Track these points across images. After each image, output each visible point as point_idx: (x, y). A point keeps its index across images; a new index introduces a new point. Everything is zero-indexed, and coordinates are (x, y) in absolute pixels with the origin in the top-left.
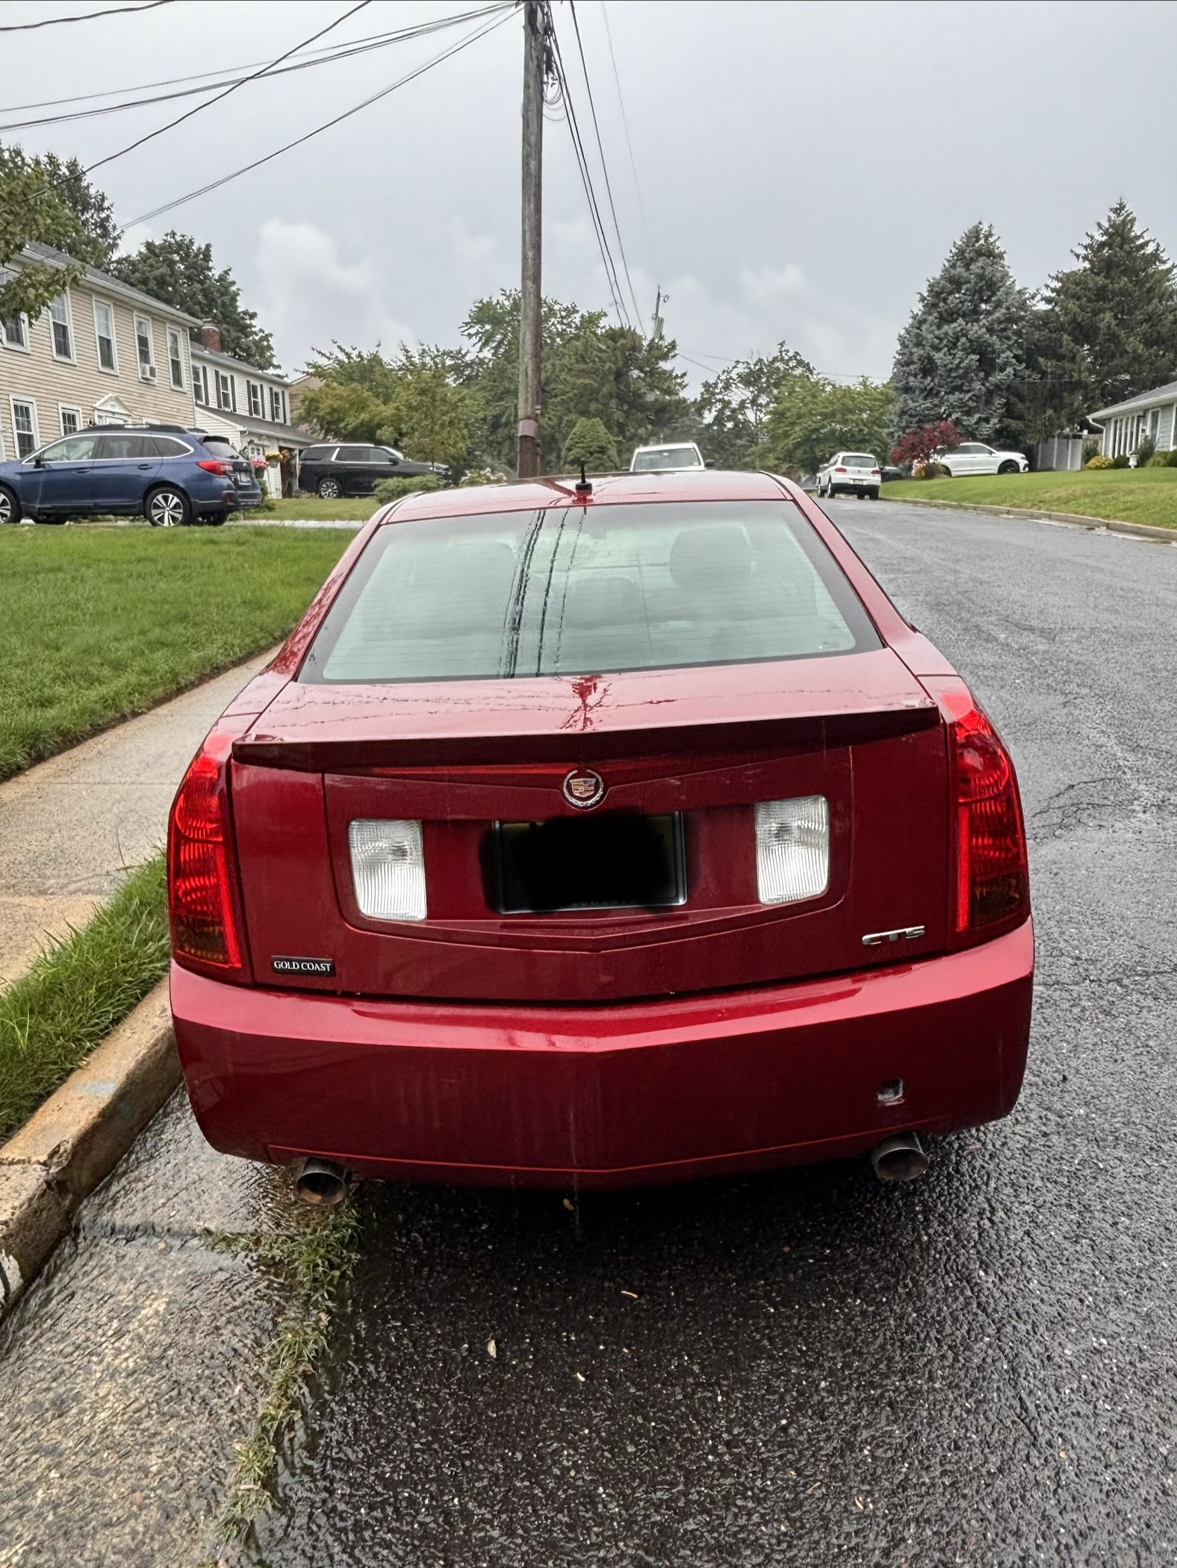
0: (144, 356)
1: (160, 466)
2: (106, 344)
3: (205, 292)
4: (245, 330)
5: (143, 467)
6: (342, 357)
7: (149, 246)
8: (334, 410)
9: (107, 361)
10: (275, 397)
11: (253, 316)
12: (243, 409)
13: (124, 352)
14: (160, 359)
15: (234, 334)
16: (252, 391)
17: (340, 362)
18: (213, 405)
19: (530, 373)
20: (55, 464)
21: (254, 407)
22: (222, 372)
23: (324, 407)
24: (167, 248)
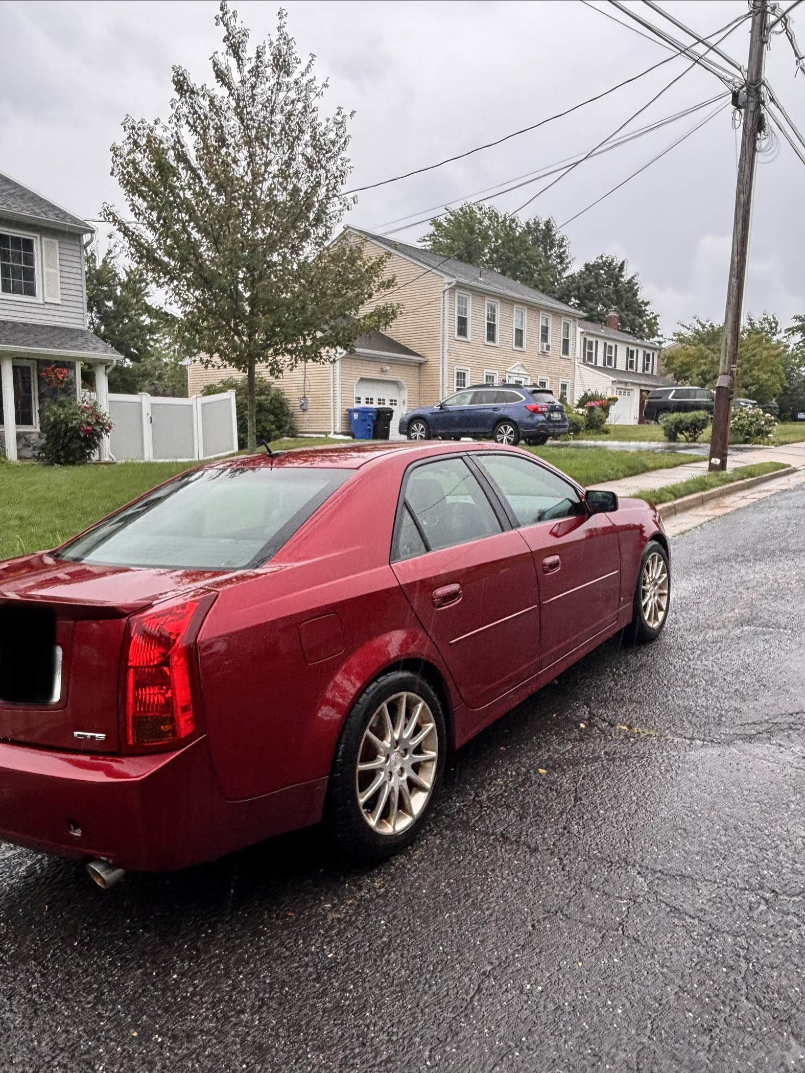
0: (545, 338)
1: (505, 409)
2: (519, 332)
3: (617, 292)
4: (641, 313)
5: (495, 409)
6: (699, 327)
7: (587, 266)
8: (683, 364)
9: (519, 342)
10: (647, 357)
11: (647, 304)
12: (621, 365)
13: (532, 337)
14: (556, 340)
15: (631, 317)
16: (631, 354)
17: (697, 332)
18: (600, 364)
19: (729, 342)
20: (450, 408)
21: (630, 364)
22: (609, 343)
23: (677, 363)
24: (597, 266)
